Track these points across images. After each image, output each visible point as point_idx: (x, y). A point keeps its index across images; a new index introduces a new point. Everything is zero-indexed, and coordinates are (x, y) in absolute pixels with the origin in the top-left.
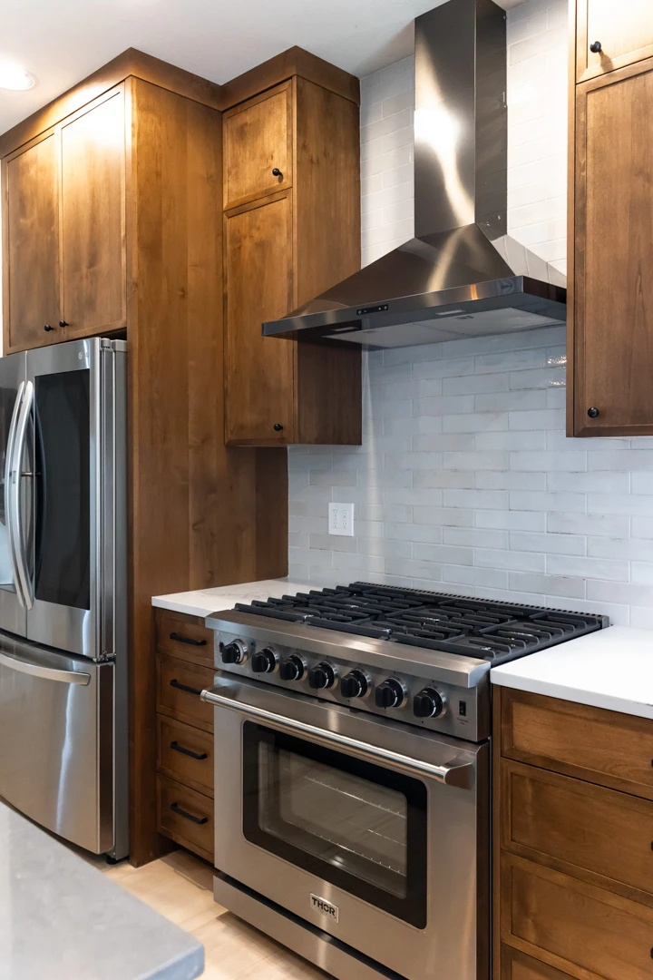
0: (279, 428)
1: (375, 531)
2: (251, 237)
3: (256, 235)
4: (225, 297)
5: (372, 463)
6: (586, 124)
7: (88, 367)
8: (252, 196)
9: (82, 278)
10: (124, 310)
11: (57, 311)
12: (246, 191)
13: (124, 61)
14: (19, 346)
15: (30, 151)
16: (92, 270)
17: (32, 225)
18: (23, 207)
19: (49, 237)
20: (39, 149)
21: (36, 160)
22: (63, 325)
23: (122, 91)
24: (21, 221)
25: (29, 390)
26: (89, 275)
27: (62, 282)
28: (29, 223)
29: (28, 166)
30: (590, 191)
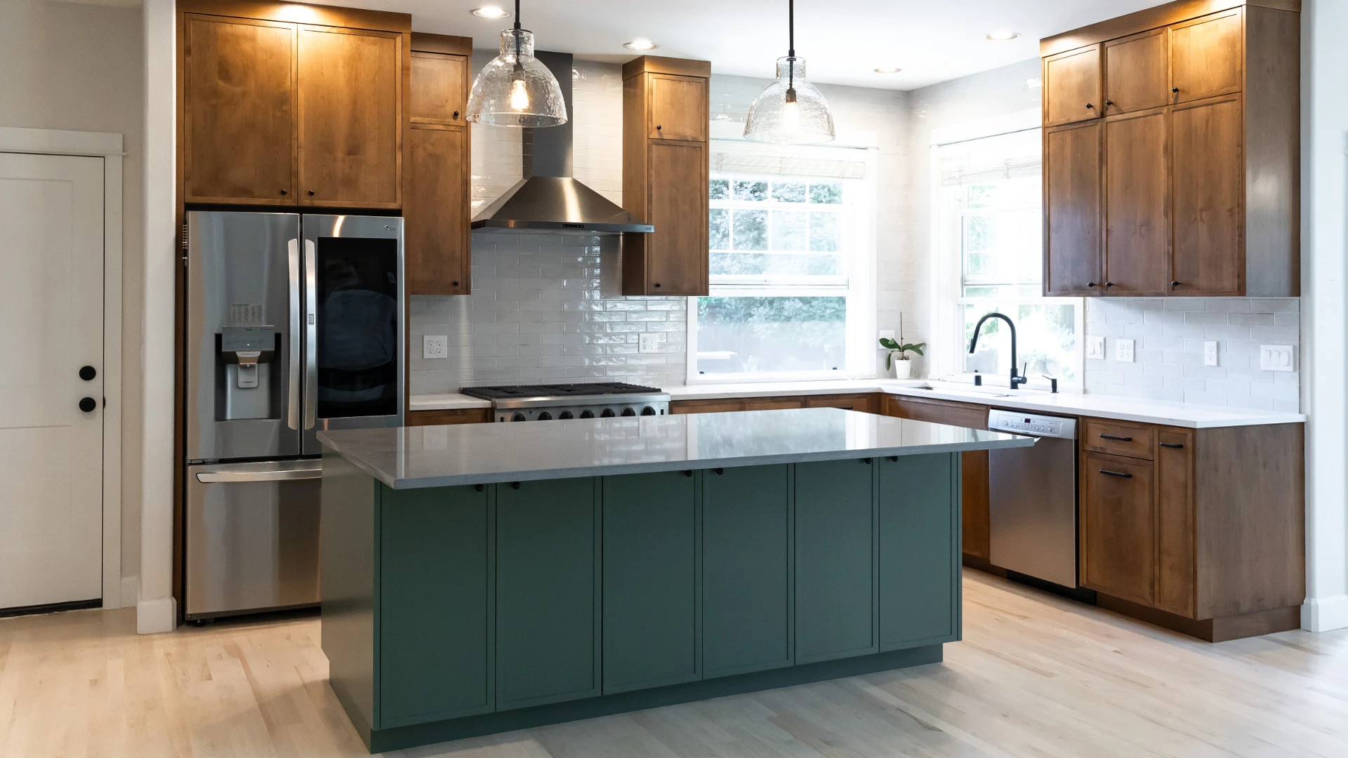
0: (456, 284)
1: (465, 353)
2: (426, 149)
3: (430, 148)
7: (396, 237)
8: (426, 120)
9: (335, 160)
10: (399, 196)
11: (293, 179)
12: (420, 115)
13: (405, 19)
14: (214, 198)
15: (242, 27)
16: (350, 157)
17: (244, 94)
18: (225, 72)
19: (279, 114)
20: (260, 32)
21: (253, 39)
22: (311, 194)
23: (399, 39)
24: (221, 83)
25: (311, 247)
26: (346, 159)
27: (302, 155)
28: (238, 90)
29: (237, 38)
30: (654, 188)
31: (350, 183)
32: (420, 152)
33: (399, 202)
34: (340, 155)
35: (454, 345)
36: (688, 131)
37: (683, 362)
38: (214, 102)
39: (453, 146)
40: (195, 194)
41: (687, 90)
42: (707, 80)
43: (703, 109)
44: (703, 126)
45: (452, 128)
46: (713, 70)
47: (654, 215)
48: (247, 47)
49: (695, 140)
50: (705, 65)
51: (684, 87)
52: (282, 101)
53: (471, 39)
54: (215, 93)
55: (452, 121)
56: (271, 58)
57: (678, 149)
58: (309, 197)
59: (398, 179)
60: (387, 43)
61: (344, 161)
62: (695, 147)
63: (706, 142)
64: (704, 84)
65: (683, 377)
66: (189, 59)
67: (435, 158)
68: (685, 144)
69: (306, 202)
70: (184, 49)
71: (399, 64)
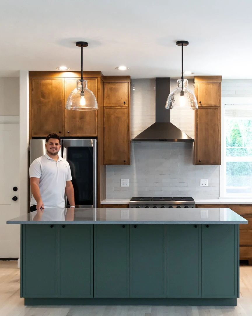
1: (135, 185)
2: (114, 115)
3: (116, 115)
4: (104, 128)
5: (135, 169)
6: (198, 113)
7: (92, 146)
8: (114, 105)
9: (76, 121)
10: (97, 132)
11: (63, 128)
12: (112, 104)
13: (98, 73)
14: (40, 135)
15: (48, 81)
16: (81, 120)
17: (49, 102)
18: (43, 96)
19: (59, 107)
20: (53, 82)
21: (51, 84)
22: (68, 132)
23: (96, 80)
24: (42, 99)
25: (65, 150)
26: (80, 121)
27: (66, 121)
28: (47, 101)
29: (47, 84)
30: (199, 125)
31: (81, 129)
32: (113, 117)
33: (97, 134)
34: (78, 119)
35: (131, 182)
36: (213, 103)
37: (218, 190)
38: (40, 105)
39: (124, 113)
40: (34, 134)
41: (213, 88)
42: (220, 83)
43: (219, 94)
44: (219, 100)
45: (123, 108)
46: (222, 78)
47: (199, 135)
48: (50, 87)
49: (215, 106)
50: (219, 77)
51: (211, 86)
52: (60, 103)
53: (130, 76)
54: (40, 102)
55: (123, 105)
56: (56, 90)
57: (208, 110)
58: (67, 133)
59: (96, 126)
60: (92, 81)
61: (79, 121)
62: (215, 109)
63: (220, 107)
64: (219, 85)
65: (218, 196)
66: (33, 92)
67: (118, 118)
68: (211, 108)
69: (67, 135)
70: (31, 89)
71: (96, 88)
